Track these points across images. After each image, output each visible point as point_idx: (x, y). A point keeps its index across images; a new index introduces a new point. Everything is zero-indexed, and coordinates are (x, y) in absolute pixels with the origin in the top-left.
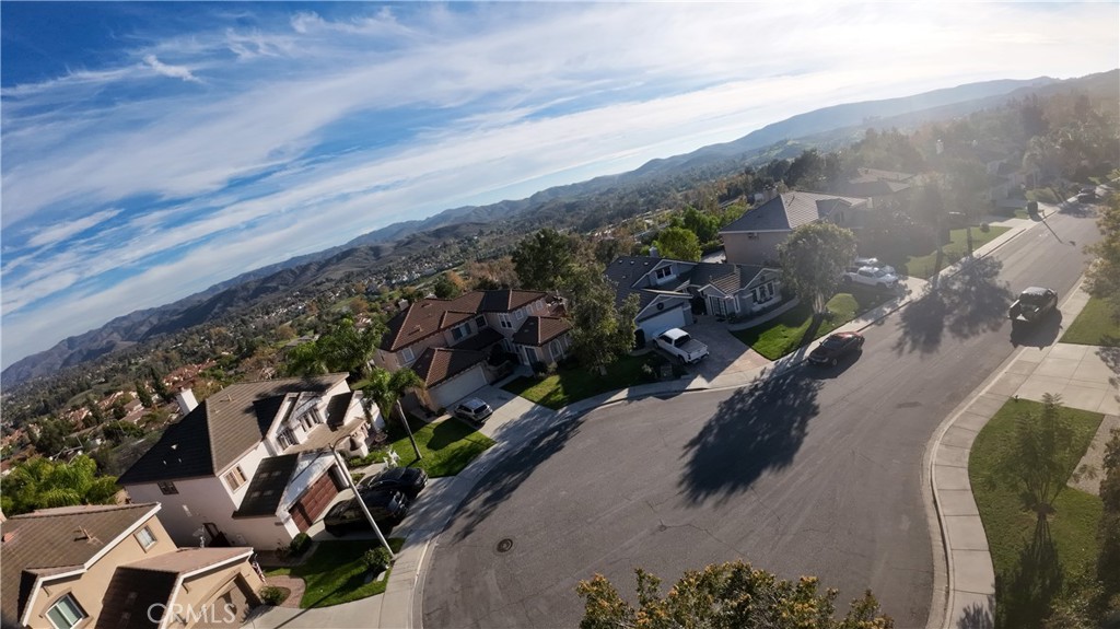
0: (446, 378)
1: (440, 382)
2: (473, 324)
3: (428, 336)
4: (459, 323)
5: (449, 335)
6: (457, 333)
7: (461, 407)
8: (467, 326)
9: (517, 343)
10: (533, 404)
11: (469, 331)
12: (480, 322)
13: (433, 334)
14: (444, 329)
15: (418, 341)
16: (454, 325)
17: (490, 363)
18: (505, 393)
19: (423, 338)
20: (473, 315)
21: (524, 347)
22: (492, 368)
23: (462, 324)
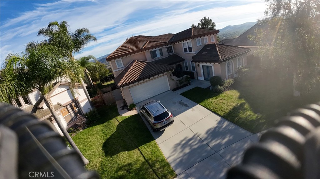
0: (138, 80)
1: (133, 82)
2: (165, 50)
3: (134, 52)
4: (155, 47)
5: (148, 54)
6: (154, 54)
7: (143, 108)
8: (161, 50)
9: (196, 62)
10: (219, 118)
11: (162, 54)
12: (170, 50)
13: (138, 51)
14: (145, 49)
15: (126, 55)
16: (152, 48)
17: (174, 74)
18: (185, 100)
19: (130, 53)
20: (166, 44)
21: (201, 64)
22: (175, 78)
23: (158, 49)
